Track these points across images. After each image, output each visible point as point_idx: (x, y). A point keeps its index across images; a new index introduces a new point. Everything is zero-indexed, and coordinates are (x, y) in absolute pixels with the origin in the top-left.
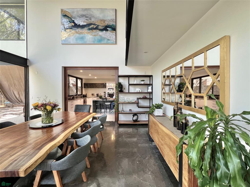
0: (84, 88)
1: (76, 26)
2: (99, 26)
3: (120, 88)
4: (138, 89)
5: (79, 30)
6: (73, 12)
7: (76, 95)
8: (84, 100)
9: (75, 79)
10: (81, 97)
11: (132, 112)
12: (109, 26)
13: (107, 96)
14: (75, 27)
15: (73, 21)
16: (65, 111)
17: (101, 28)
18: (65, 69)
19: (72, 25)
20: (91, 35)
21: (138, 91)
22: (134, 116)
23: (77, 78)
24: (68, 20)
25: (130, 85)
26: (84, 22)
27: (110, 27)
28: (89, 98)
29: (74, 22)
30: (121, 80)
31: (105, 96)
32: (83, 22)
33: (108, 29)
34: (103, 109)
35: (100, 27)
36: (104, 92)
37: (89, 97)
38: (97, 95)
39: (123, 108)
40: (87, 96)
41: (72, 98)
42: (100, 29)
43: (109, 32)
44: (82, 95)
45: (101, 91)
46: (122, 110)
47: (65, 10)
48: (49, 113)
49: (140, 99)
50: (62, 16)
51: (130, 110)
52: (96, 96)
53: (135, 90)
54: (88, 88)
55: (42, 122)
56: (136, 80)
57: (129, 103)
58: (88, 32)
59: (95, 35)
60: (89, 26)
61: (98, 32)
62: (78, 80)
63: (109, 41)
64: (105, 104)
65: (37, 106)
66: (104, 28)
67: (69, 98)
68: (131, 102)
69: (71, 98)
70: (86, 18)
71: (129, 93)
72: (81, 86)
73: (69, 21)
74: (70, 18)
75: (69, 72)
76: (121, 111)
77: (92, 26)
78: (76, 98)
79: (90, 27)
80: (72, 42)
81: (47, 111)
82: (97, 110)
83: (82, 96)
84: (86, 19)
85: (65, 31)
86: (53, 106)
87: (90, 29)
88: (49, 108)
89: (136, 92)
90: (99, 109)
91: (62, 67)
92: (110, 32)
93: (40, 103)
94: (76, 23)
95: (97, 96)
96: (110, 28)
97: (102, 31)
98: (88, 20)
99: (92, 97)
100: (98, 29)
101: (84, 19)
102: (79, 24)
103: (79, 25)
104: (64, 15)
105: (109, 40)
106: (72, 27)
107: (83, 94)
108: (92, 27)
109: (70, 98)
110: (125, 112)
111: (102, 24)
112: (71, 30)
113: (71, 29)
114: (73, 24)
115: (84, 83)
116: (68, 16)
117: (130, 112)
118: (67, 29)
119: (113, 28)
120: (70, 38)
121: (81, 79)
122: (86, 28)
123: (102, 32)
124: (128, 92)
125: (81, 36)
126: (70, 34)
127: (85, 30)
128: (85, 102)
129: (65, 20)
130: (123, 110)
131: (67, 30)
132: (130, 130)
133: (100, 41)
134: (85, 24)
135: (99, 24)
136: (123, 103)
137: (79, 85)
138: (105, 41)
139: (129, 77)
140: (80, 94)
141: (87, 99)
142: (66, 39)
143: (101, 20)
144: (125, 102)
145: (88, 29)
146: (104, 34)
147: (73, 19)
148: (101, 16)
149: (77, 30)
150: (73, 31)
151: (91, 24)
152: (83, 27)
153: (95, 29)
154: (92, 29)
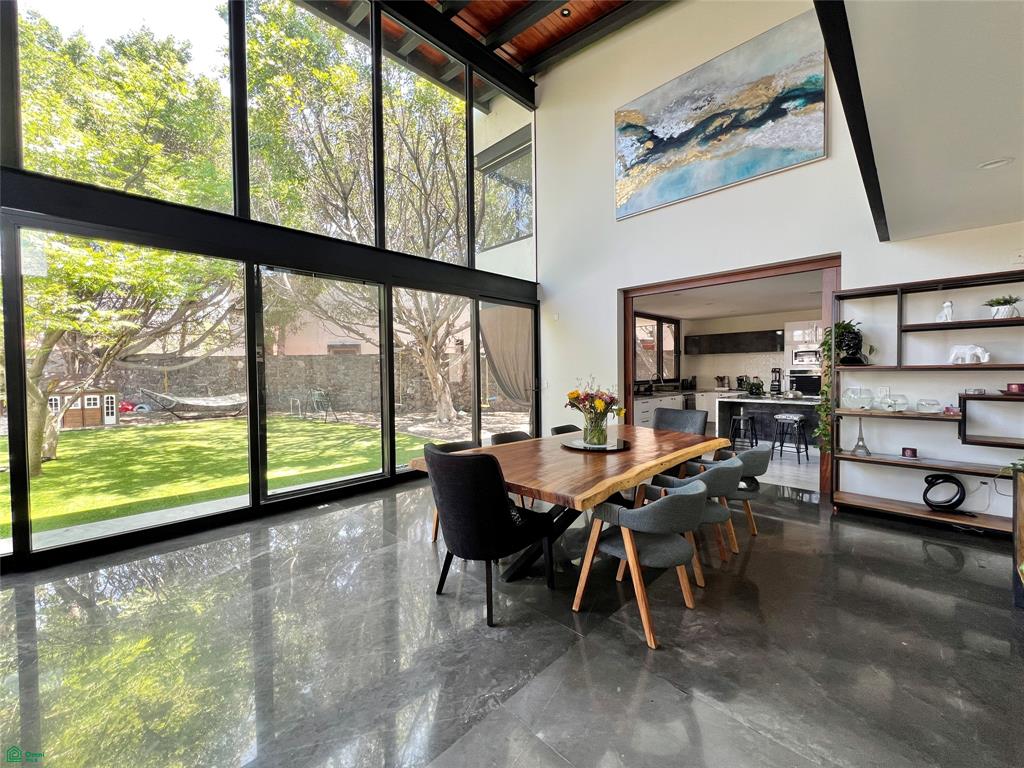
0: (686, 353)
1: (661, 145)
2: (747, 110)
3: (849, 348)
4: (963, 350)
5: (671, 156)
6: (650, 105)
7: (658, 381)
8: (686, 400)
9: (655, 323)
10: (676, 388)
11: (918, 463)
12: (793, 91)
13: (786, 384)
14: (657, 153)
15: (649, 135)
16: (626, 423)
17: (751, 118)
18: (627, 295)
19: (648, 149)
20: (712, 158)
21: (963, 359)
22: (931, 482)
23: (661, 320)
24: (634, 138)
25: (904, 330)
26: (686, 122)
27: (797, 93)
28: (705, 391)
29: (653, 137)
30: (855, 314)
31: (780, 386)
32: (682, 125)
33: (785, 106)
34: (766, 438)
35: (750, 115)
36: (774, 371)
37: (706, 388)
38: (740, 380)
40: (698, 387)
41: (646, 390)
42: (750, 122)
43: (790, 117)
44: (677, 379)
45: (757, 366)
46: (858, 446)
47: (626, 108)
48: (598, 419)
49: (982, 397)
50: (618, 133)
51: (908, 453)
52: (735, 385)
53: (947, 353)
54: (701, 353)
55: (585, 439)
56: (948, 304)
57: (900, 417)
58: (702, 152)
59: (726, 154)
60: (704, 130)
61: (739, 139)
62: (665, 326)
63: (791, 156)
64: (776, 417)
65: (577, 398)
66: (770, 108)
67: (636, 388)
68: (909, 414)
69: (642, 389)
70: (693, 103)
71: (901, 368)
72: (672, 348)
73: (638, 140)
74: (642, 127)
75: (638, 305)
76: (853, 451)
77: (717, 123)
78: (658, 390)
79: (710, 129)
80: (646, 206)
81: (596, 413)
82: (737, 439)
83: (677, 384)
84: (694, 106)
85: (628, 175)
86: (609, 401)
87: (707, 139)
88: (600, 405)
89: (950, 362)
90: (745, 437)
91: (619, 290)
92: (796, 115)
93: (581, 392)
94: (661, 136)
95: (740, 385)
96: (794, 98)
97: (759, 126)
98: (701, 108)
99: (716, 389)
100: (740, 126)
101: (686, 110)
102: (668, 136)
103: (671, 138)
104: (624, 125)
105: (788, 151)
106: (645, 155)
107: (683, 376)
108: (715, 129)
109: (638, 389)
110: (873, 458)
111: (758, 100)
112: (644, 166)
113: (643, 161)
114: (650, 145)
115: (686, 337)
116: (634, 123)
117: (909, 460)
118: (632, 166)
119: (812, 93)
120: (640, 195)
121: (676, 322)
122: (693, 142)
123: (758, 130)
124: (894, 363)
125: (679, 172)
126: (640, 182)
127: (692, 149)
128: (689, 405)
130: (864, 447)
131: (631, 172)
133: (751, 169)
134: (691, 126)
135: (745, 102)
136: (860, 416)
137: (669, 344)
138: (774, 160)
139: (902, 292)
140: (672, 377)
141: (698, 396)
142: (628, 200)
143: (755, 85)
144: (875, 412)
145: (699, 144)
146: (768, 135)
147: (650, 129)
148: (754, 69)
149: (664, 160)
150: (650, 168)
151: (714, 118)
152: (683, 140)
153: (729, 129)
154: (716, 134)
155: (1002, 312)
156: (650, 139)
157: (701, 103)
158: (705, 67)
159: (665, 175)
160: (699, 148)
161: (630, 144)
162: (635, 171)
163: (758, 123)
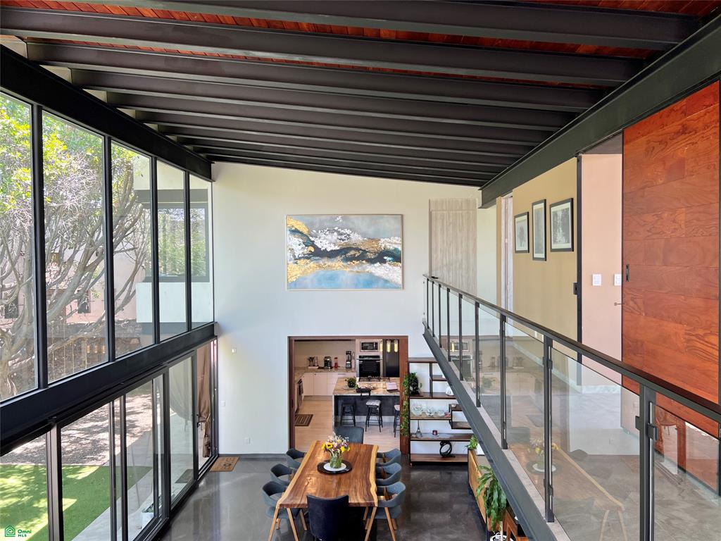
1: (319, 253)
2: (367, 252)
3: (413, 386)
5: (325, 262)
6: (312, 224)
11: (438, 438)
12: (388, 251)
14: (316, 256)
17: (369, 257)
18: (294, 343)
19: (310, 251)
20: (350, 272)
22: (442, 445)
24: (301, 240)
25: (432, 379)
26: (335, 245)
27: (390, 253)
29: (312, 244)
32: (332, 245)
33: (385, 258)
39: (419, 428)
42: (369, 259)
43: (387, 265)
50: (289, 232)
51: (433, 432)
52: (322, 364)
57: (433, 419)
58: (343, 266)
59: (357, 272)
60: (346, 253)
61: (363, 266)
64: (367, 404)
66: (378, 256)
68: (435, 417)
70: (339, 235)
71: (432, 397)
73: (304, 243)
74: (306, 235)
79: (348, 255)
84: (339, 237)
85: (296, 263)
91: (288, 337)
92: (390, 264)
94: (319, 247)
95: (326, 365)
96: (389, 256)
97: (373, 263)
98: (343, 240)
100: (364, 260)
101: (334, 237)
102: (324, 248)
103: (325, 250)
104: (293, 229)
106: (309, 254)
108: (351, 255)
110: (424, 437)
111: (373, 249)
112: (308, 261)
113: (308, 258)
114: (313, 248)
116: (300, 231)
117: (435, 437)
118: (300, 258)
119: (396, 257)
122: (339, 258)
123: (373, 265)
126: (305, 270)
127: (337, 263)
129: (296, 241)
130: (420, 432)
131: (299, 262)
132: (436, 475)
134: (337, 248)
135: (367, 247)
136: (418, 419)
139: (431, 363)
142: (297, 279)
143: (371, 240)
144: (424, 417)
145: (343, 260)
146: (378, 270)
147: (312, 239)
148: (371, 231)
149: (321, 263)
150: (312, 264)
151: (350, 249)
152: (332, 255)
153: (357, 259)
154: (352, 258)
156: (312, 246)
157: (343, 237)
159: (322, 272)
160: (342, 263)
161: (298, 243)
162: (302, 262)
163: (372, 261)
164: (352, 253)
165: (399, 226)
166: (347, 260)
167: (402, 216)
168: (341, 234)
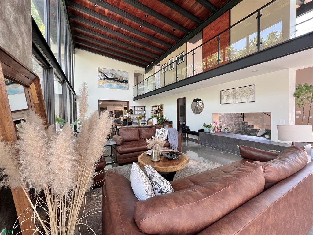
4: (139, 113)
6: (105, 71)
12: (125, 80)
14: (106, 79)
20: (115, 84)
25: (135, 110)
29: (106, 76)
32: (111, 77)
33: (124, 82)
35: (120, 81)
47: (100, 68)
50: (99, 72)
59: (117, 84)
73: (103, 75)
80: (105, 87)
85: (101, 80)
98: (114, 76)
101: (111, 75)
103: (109, 78)
105: (125, 87)
106: (104, 78)
111: (121, 79)
116: (102, 72)
119: (127, 82)
120: (103, 85)
122: (113, 80)
124: (134, 114)
125: (110, 84)
127: (112, 81)
129: (101, 74)
133: (121, 87)
138: (123, 88)
139: (135, 106)
142: (101, 84)
143: (121, 77)
145: (114, 81)
146: (122, 84)
148: (121, 75)
149: (108, 81)
150: (105, 81)
151: (115, 78)
152: (111, 79)
153: (118, 81)
154: (116, 81)
155: (142, 109)
158: (114, 70)
159: (108, 83)
162: (103, 80)
163: (121, 82)
164: (116, 79)
165: (127, 74)
166: (115, 81)
167: (128, 72)
168: (113, 74)
